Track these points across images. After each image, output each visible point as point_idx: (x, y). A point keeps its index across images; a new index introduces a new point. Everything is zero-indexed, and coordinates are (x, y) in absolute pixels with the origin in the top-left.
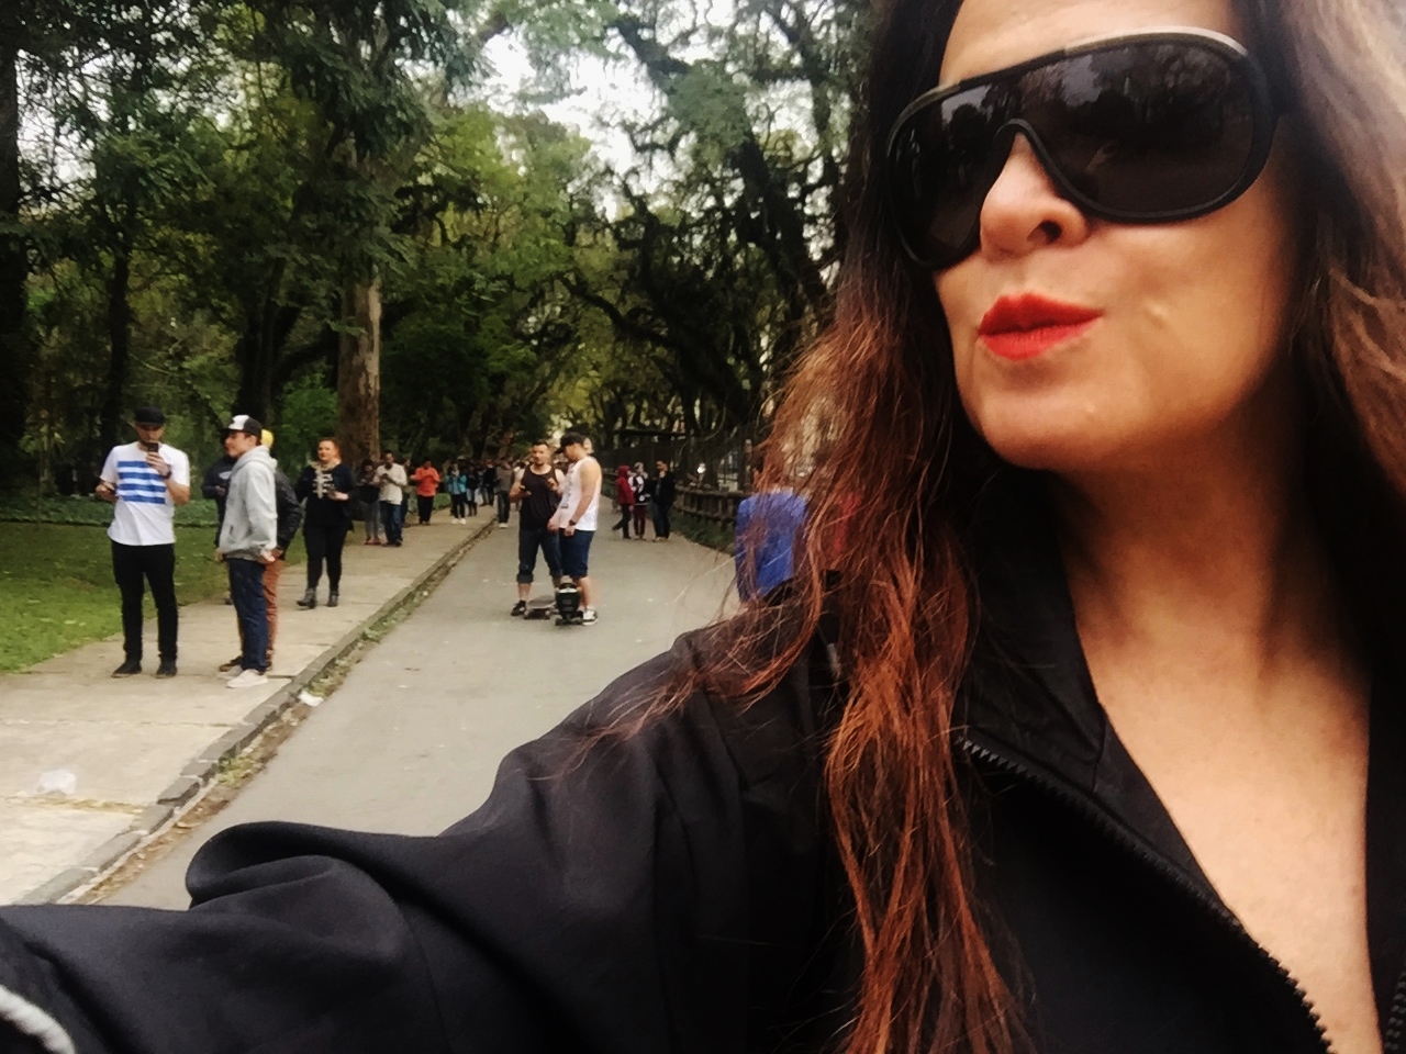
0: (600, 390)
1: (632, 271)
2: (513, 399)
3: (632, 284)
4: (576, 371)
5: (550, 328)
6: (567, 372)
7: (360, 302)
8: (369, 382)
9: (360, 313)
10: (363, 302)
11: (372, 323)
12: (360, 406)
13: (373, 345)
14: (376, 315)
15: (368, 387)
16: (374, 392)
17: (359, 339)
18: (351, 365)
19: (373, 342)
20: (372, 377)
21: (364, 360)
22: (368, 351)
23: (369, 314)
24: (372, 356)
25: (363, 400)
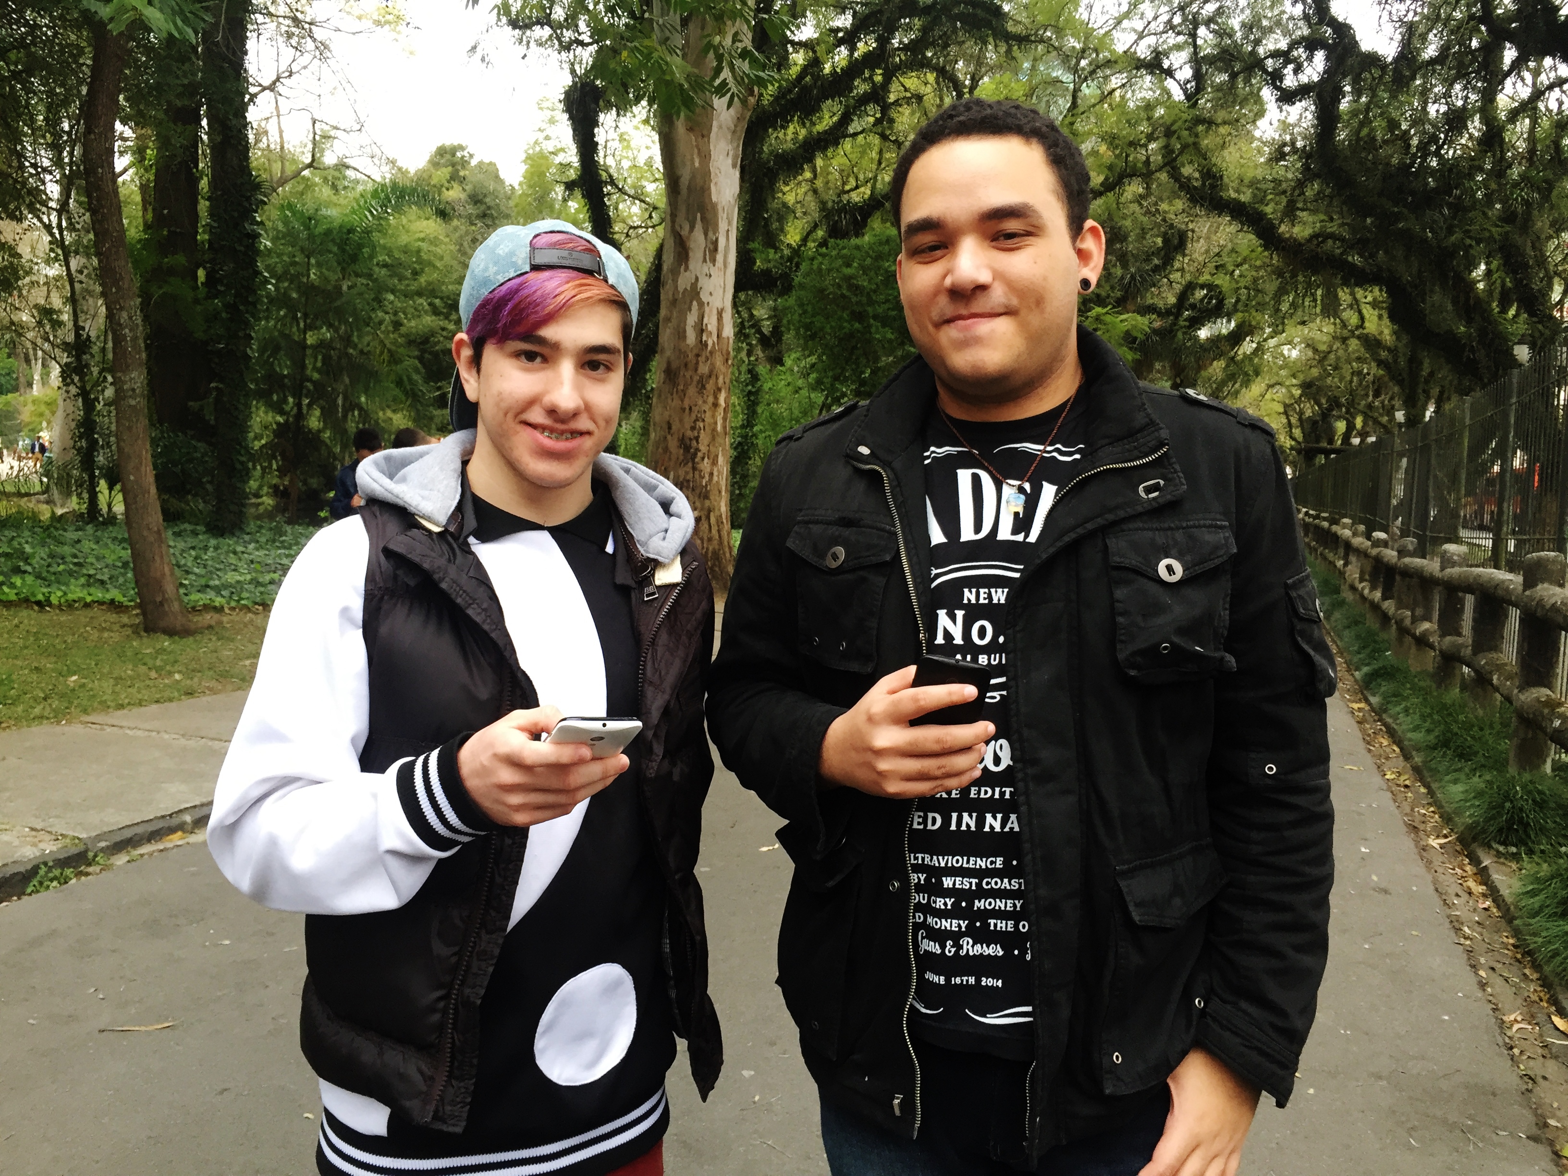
7: (690, 163)
8: (705, 321)
9: (689, 188)
10: (697, 164)
11: (714, 206)
12: (686, 365)
13: (716, 249)
14: (727, 191)
15: (702, 331)
16: (715, 340)
17: (688, 238)
18: (676, 287)
19: (715, 243)
20: (711, 311)
21: (697, 279)
22: (705, 261)
23: (709, 188)
24: (714, 271)
25: (691, 356)
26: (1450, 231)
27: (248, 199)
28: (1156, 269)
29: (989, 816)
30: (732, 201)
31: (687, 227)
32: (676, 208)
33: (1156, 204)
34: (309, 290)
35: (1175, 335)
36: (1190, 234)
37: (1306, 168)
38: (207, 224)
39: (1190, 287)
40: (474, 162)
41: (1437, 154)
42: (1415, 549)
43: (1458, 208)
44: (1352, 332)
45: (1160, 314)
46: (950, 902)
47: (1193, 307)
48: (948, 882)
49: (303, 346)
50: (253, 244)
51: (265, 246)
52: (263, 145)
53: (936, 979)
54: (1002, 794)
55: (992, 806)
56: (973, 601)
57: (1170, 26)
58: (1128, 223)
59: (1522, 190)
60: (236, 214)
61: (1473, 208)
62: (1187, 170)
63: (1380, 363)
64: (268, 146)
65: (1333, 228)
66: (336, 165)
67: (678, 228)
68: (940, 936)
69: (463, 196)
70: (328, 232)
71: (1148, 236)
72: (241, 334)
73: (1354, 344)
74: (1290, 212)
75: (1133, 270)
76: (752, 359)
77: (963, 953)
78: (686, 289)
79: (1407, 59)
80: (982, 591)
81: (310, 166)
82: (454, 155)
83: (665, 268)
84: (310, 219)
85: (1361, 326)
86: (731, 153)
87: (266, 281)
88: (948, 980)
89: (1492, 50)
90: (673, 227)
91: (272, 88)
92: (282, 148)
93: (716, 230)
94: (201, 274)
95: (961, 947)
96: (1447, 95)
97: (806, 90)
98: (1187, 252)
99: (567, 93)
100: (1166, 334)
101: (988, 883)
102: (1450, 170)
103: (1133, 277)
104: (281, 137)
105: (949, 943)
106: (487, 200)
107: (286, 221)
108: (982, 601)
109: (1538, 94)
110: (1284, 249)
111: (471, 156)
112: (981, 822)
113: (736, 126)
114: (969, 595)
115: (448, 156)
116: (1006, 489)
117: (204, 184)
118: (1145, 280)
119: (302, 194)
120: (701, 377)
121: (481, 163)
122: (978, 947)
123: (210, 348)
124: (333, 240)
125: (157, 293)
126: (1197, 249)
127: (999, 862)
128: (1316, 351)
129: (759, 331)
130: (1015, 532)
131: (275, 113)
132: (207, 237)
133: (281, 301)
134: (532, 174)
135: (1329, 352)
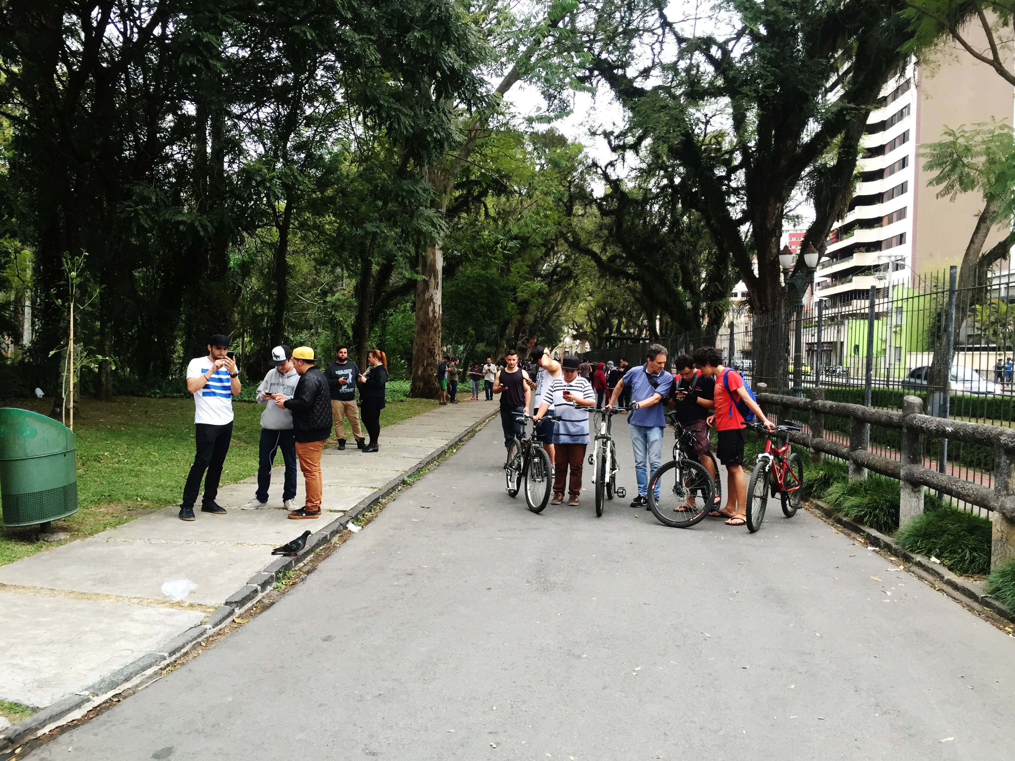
0: (595, 309)
1: (610, 231)
2: (536, 317)
3: (611, 239)
4: (578, 298)
5: (559, 269)
6: (572, 298)
8: (435, 309)
9: (430, 265)
10: (432, 257)
11: (437, 271)
13: (438, 285)
14: (440, 265)
15: (435, 312)
16: (438, 315)
17: (429, 281)
18: (424, 298)
20: (437, 305)
21: (432, 295)
22: (435, 289)
23: (436, 265)
24: (437, 292)
25: (431, 321)
32: (425, 271)
78: (428, 298)
93: (438, 279)
120: (435, 328)
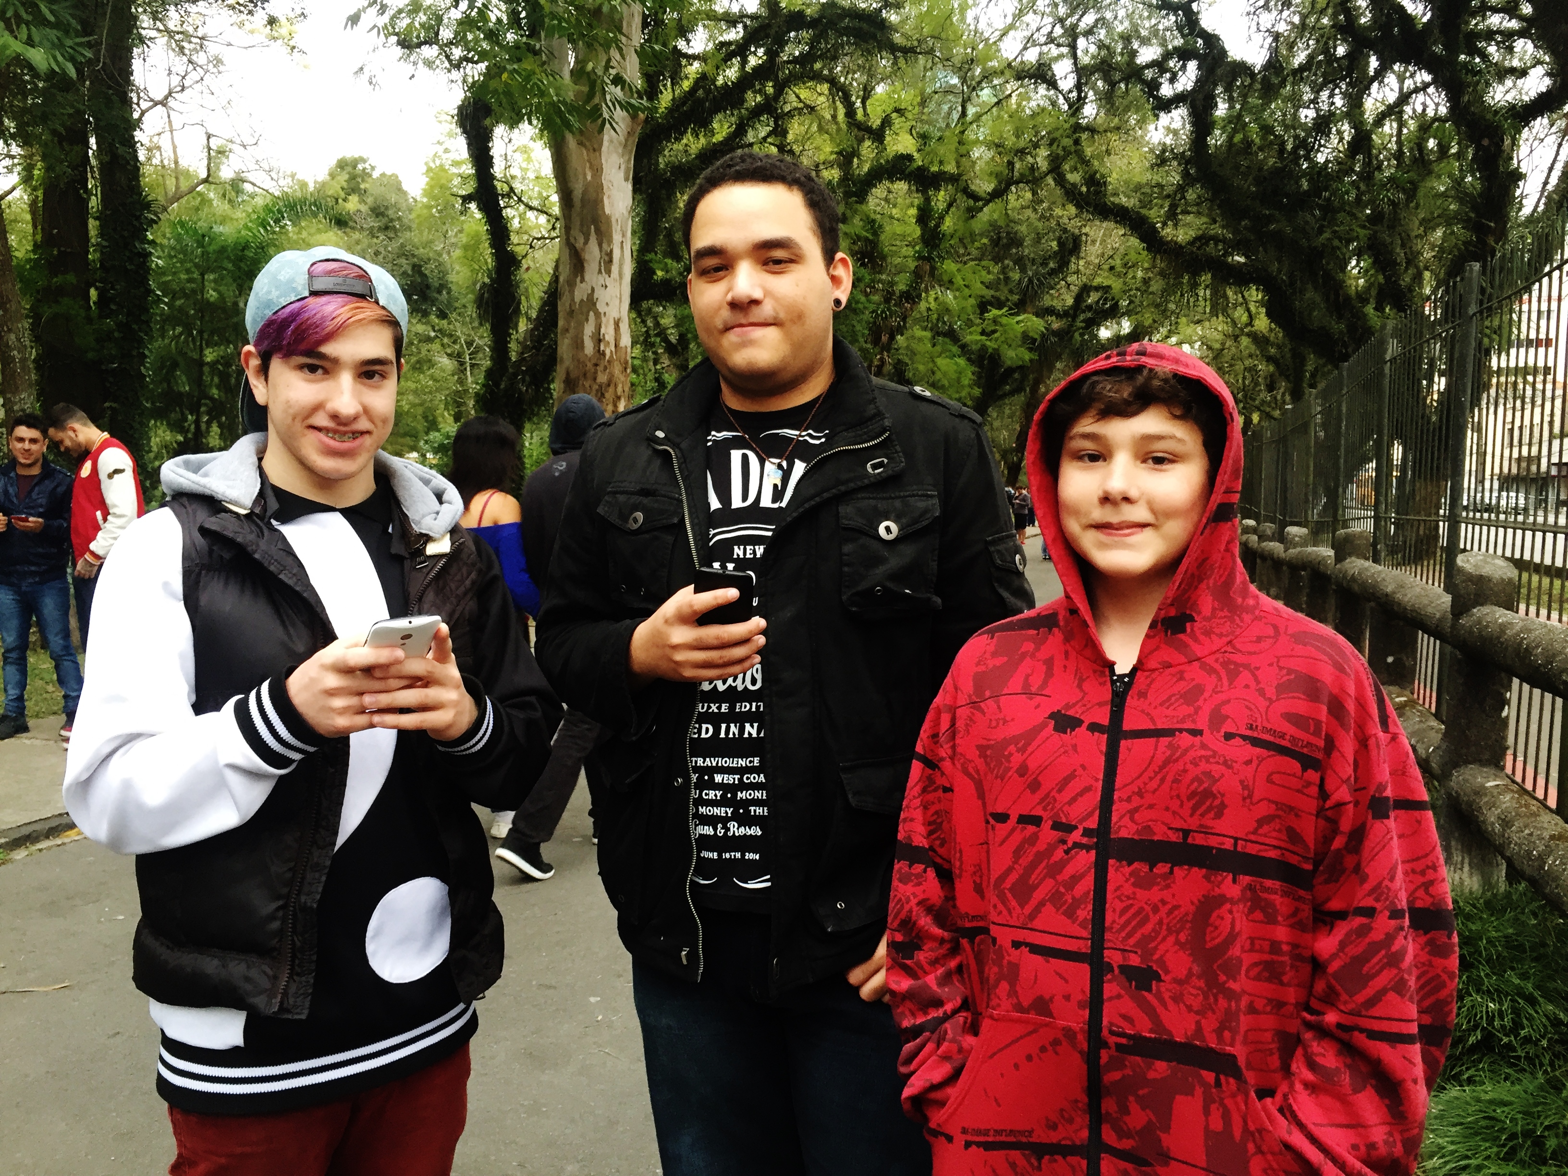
7: (582, 178)
8: (603, 331)
9: (582, 200)
10: (589, 178)
11: (608, 218)
12: (585, 375)
13: (611, 261)
14: (621, 204)
15: (600, 341)
16: (613, 349)
17: (583, 250)
18: (573, 300)
19: (610, 254)
20: (608, 321)
21: (593, 289)
22: (600, 272)
23: (602, 201)
24: (609, 282)
25: (589, 365)
26: (1321, 231)
27: (138, 218)
28: (1053, 272)
29: (747, 725)
30: (626, 213)
31: (581, 240)
32: (570, 219)
33: (1050, 209)
34: (205, 308)
35: (1072, 336)
36: (1084, 238)
37: (1185, 175)
38: (98, 244)
39: (1086, 289)
40: (376, 175)
41: (1307, 158)
42: (1273, 534)
43: (1329, 210)
44: (1242, 329)
45: (1059, 316)
46: (719, 794)
47: (1089, 308)
48: (718, 778)
49: (201, 363)
50: (144, 262)
51: (157, 265)
52: (156, 161)
53: (711, 855)
54: (758, 707)
55: (750, 717)
56: (742, 556)
57: (1051, 39)
58: (1023, 229)
59: (1388, 191)
60: (126, 234)
61: (1342, 209)
62: (1073, 177)
63: (1269, 359)
64: (162, 161)
65: (1217, 230)
66: (233, 180)
67: (572, 240)
68: (712, 821)
69: (364, 208)
70: (223, 250)
71: (1043, 241)
72: (134, 353)
73: (1245, 341)
74: (1172, 215)
75: (1030, 273)
76: (658, 367)
77: (730, 834)
78: (582, 300)
79: (1275, 67)
80: (748, 548)
81: (206, 181)
82: (355, 167)
83: (561, 279)
84: (204, 236)
85: (1250, 324)
86: (623, 167)
87: (159, 300)
88: (720, 855)
89: (1355, 59)
90: (568, 239)
91: (163, 103)
92: (176, 162)
93: (610, 241)
94: (93, 293)
95: (729, 829)
96: (1314, 101)
97: (700, 102)
98: (1082, 255)
99: (460, 108)
100: (1064, 335)
101: (748, 778)
102: (1319, 173)
103: (1030, 281)
104: (175, 152)
105: (720, 826)
106: (390, 212)
107: (179, 238)
108: (748, 556)
109: (1404, 98)
110: (1165, 251)
111: (373, 168)
112: (742, 730)
113: (626, 140)
114: (738, 551)
115: (349, 169)
116: (767, 464)
117: (94, 202)
118: (1041, 283)
119: (197, 209)
120: (600, 386)
121: (383, 175)
122: (742, 829)
123: (103, 367)
124: (228, 258)
125: (47, 312)
126: (1092, 252)
127: (756, 760)
128: (1210, 348)
129: (666, 340)
130: (774, 501)
131: (167, 128)
132: (98, 255)
133: (176, 318)
134: (432, 187)
135: (1223, 350)
